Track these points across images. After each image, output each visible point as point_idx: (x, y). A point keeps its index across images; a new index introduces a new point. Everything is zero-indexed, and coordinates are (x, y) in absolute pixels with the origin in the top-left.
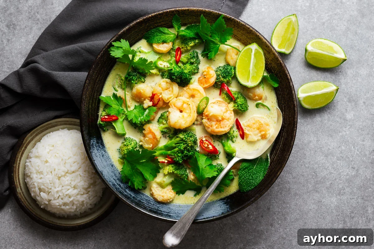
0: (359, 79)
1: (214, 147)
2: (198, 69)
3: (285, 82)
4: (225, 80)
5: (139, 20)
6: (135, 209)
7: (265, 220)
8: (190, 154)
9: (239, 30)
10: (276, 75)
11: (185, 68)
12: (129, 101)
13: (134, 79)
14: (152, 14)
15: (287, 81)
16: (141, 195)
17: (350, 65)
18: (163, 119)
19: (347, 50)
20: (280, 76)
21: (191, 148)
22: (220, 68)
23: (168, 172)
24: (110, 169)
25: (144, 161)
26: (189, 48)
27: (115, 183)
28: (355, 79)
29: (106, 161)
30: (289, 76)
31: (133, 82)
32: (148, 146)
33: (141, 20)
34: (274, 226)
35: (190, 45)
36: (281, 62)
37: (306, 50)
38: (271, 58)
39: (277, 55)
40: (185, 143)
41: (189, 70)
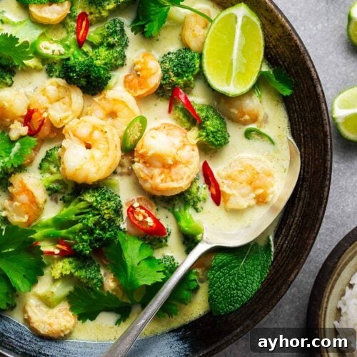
1: (156, 221)
2: (124, 57)
3: (305, 85)
4: (179, 80)
8: (108, 235)
10: (286, 69)
11: (97, 56)
15: (310, 82)
18: (49, 162)
20: (296, 73)
21: (109, 223)
22: (170, 56)
23: (61, 274)
25: (10, 250)
26: (105, 14)
30: (313, 72)
32: (18, 219)
35: (108, 7)
36: (298, 42)
37: (350, 19)
38: (276, 36)
39: (290, 28)
40: (96, 212)
41: (104, 60)
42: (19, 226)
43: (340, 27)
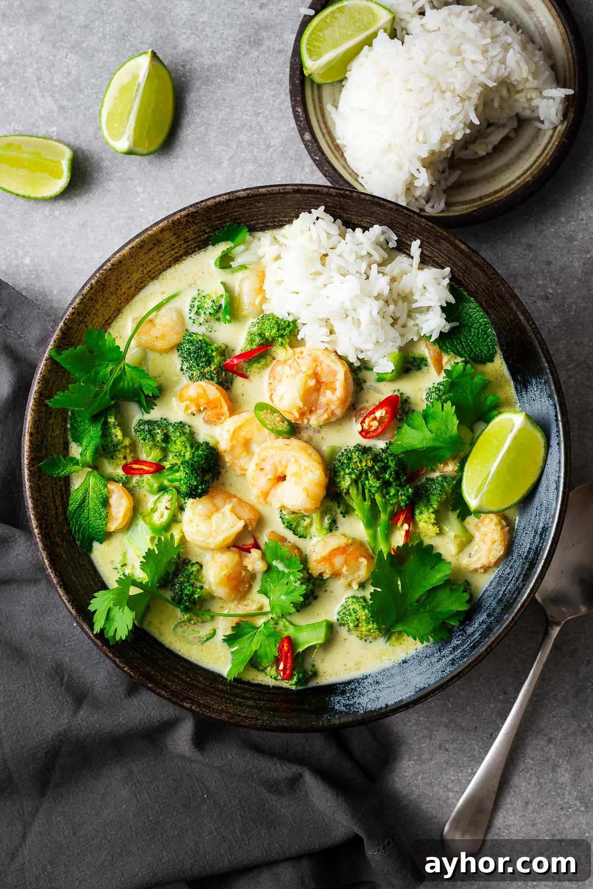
0: (201, 20)
1: (380, 406)
2: (182, 425)
3: (236, 209)
4: (216, 361)
5: (46, 561)
6: (518, 615)
7: (558, 256)
8: (392, 464)
9: (95, 311)
10: (214, 231)
11: (180, 455)
12: (246, 605)
13: (189, 590)
14: (34, 526)
15: (232, 203)
16: (485, 596)
17: (168, 41)
18: (298, 525)
19: (128, 50)
20: (219, 220)
21: (378, 462)
22: (184, 368)
23: (433, 524)
24: (412, 668)
25: (399, 583)
26: (127, 442)
27: (448, 659)
28: (203, 30)
29: (392, 675)
30: (221, 199)
31: (196, 596)
32: (363, 569)
33: (44, 555)
34: (573, 234)
35: (120, 437)
36: (183, 213)
37: (130, 153)
38: (173, 240)
39: (166, 221)
40: (364, 476)
41: (186, 447)
42: (372, 570)
43: (140, 164)
